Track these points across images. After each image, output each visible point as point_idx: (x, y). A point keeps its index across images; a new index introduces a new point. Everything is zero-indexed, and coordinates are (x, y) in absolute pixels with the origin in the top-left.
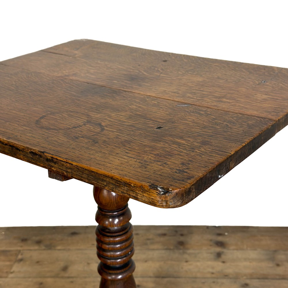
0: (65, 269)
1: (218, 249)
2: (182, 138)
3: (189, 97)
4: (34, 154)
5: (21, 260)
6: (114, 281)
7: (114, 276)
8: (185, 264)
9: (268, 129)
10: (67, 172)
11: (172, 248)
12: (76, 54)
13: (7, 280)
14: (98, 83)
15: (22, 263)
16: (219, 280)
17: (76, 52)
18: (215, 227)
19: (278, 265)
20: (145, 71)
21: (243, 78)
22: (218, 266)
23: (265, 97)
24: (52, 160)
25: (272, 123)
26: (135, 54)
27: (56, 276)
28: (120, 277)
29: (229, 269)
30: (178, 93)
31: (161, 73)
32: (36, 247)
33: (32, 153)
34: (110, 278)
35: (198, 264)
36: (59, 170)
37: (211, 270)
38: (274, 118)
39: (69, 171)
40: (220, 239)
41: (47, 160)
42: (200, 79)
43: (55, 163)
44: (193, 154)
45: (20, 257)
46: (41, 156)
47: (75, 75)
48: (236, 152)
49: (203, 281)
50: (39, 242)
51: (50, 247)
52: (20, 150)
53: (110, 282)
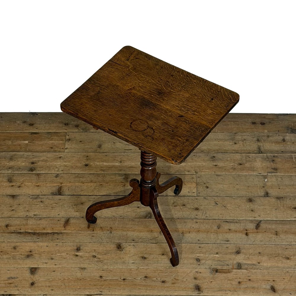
0: (100, 146)
2: (180, 137)
3: (183, 110)
5: (69, 140)
6: (148, 170)
7: (148, 168)
12: (129, 66)
13: (65, 154)
14: (146, 97)
15: (70, 142)
16: (198, 154)
17: (129, 63)
19: (235, 143)
21: (205, 95)
23: (211, 112)
26: (157, 67)
28: (150, 168)
30: (179, 107)
31: (171, 88)
32: (77, 130)
34: (146, 168)
44: (184, 146)
45: (67, 137)
50: (77, 126)
51: (85, 130)
53: (146, 170)
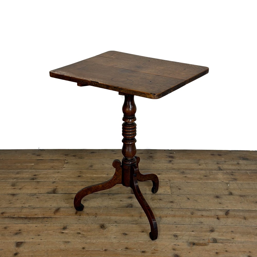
0: (91, 166)
1: (170, 159)
2: (157, 84)
3: (159, 73)
4: (115, 87)
5: (67, 163)
7: (128, 143)
8: (153, 165)
9: (183, 82)
10: (126, 92)
11: (146, 159)
12: (113, 58)
13: (62, 170)
14: (126, 68)
15: (68, 164)
16: (170, 171)
17: (112, 57)
18: (169, 150)
19: (200, 165)
20: (142, 65)
21: (178, 68)
22: (170, 165)
23: (184, 74)
24: (121, 89)
25: (185, 81)
26: (136, 58)
27: (88, 169)
29: (175, 167)
30: (155, 72)
31: (148, 65)
32: (74, 158)
33: (114, 87)
35: (160, 164)
36: (123, 92)
37: (166, 167)
38: (185, 80)
39: (126, 91)
40: (171, 155)
41: (119, 89)
42: (163, 68)
43: (122, 90)
44: (161, 87)
45: (66, 161)
46: (117, 88)
47: (116, 65)
48: (173, 87)
49: (162, 171)
50: (74, 156)
51: (81, 158)
52: (110, 87)
